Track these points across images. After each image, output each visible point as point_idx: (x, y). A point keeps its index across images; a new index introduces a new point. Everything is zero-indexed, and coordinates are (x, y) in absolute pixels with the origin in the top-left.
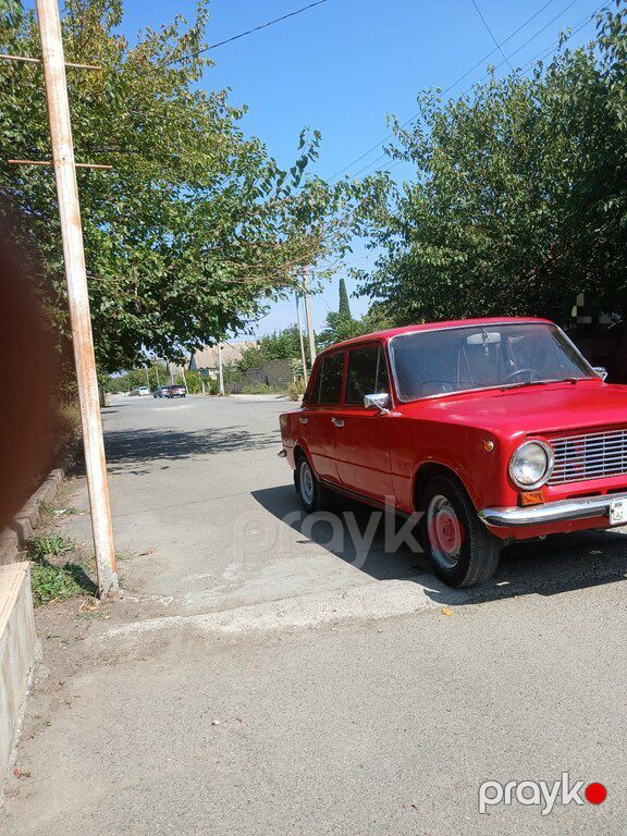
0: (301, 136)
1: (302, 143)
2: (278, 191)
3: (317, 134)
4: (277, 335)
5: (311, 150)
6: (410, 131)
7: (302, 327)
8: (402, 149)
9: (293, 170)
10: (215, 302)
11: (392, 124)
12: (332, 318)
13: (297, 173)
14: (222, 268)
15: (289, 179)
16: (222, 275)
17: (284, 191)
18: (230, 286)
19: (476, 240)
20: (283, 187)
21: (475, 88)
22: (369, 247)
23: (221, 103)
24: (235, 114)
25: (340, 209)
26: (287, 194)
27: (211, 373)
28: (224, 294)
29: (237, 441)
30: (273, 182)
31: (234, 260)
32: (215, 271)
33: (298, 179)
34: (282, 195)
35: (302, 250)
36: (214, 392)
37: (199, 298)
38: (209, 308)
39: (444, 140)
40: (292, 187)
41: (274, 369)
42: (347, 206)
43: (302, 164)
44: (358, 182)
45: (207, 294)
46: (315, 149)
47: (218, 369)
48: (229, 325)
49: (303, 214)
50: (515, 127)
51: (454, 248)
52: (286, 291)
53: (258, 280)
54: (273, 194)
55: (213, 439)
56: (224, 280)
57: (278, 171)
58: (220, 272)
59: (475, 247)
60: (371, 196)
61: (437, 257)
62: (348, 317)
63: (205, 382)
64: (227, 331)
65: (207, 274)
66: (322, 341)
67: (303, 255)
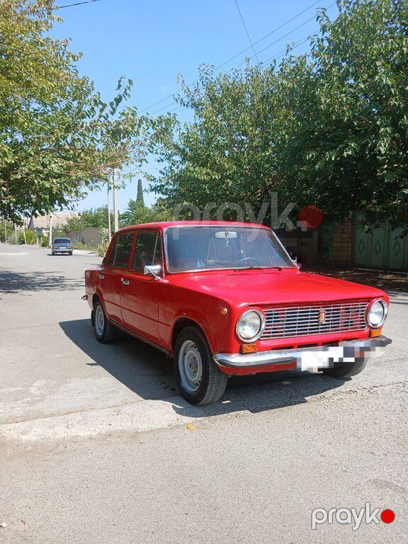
0: (120, 81)
1: (119, 86)
2: (100, 117)
3: (130, 82)
4: (93, 211)
5: (125, 92)
6: (192, 90)
7: (110, 208)
8: (186, 100)
9: (111, 104)
10: (47, 185)
11: (180, 82)
12: (132, 204)
13: (114, 106)
14: (55, 163)
15: (108, 110)
16: (54, 167)
17: (104, 117)
18: (60, 176)
19: (227, 166)
20: (104, 114)
21: (234, 71)
22: (159, 161)
23: (63, 47)
24: (73, 57)
25: (141, 134)
26: (106, 119)
27: (44, 231)
28: (55, 181)
29: (56, 283)
30: (97, 110)
31: (64, 158)
32: (50, 164)
33: (114, 110)
34: (102, 119)
35: (113, 158)
36: (44, 245)
37: (36, 182)
38: (43, 189)
39: (213, 100)
40: (110, 115)
41: (89, 233)
42: (147, 132)
43: (118, 100)
44: (155, 118)
45: (42, 179)
46: (128, 92)
47: (49, 229)
48: (57, 202)
49: (116, 134)
50: (256, 99)
51: (213, 170)
52: (100, 183)
53: (80, 174)
54: (96, 117)
55: (37, 280)
56: (56, 171)
57: (101, 103)
58: (53, 166)
59: (226, 171)
60: (163, 129)
61: (201, 173)
62: (142, 206)
63: (39, 237)
64: (56, 206)
65: (44, 165)
66: (124, 218)
67: (114, 161)
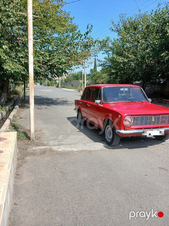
0: (88, 26)
1: (88, 28)
2: (80, 40)
3: (92, 26)
4: (76, 73)
5: (90, 30)
6: (117, 24)
7: (83, 72)
8: (114, 29)
9: (85, 35)
10: (61, 67)
11: (112, 22)
12: (91, 70)
13: (86, 35)
14: (64, 58)
15: (83, 37)
16: (63, 60)
17: (82, 40)
18: (65, 63)
19: (130, 57)
20: (82, 38)
21: (135, 15)
22: (103, 54)
23: (67, 15)
24: (71, 19)
25: (95, 46)
26: (82, 41)
27: (57, 81)
28: (64, 65)
30: (79, 37)
31: (67, 56)
32: (62, 59)
33: (86, 37)
34: (81, 41)
35: (85, 56)
36: (57, 87)
37: (57, 66)
38: (59, 68)
39: (125, 28)
40: (84, 39)
41: (74, 82)
42: (97, 46)
43: (87, 33)
44: (101, 40)
45: (59, 65)
46: (91, 30)
47: (59, 80)
48: (64, 73)
49: (86, 46)
50: (144, 27)
51: (124, 58)
52: (80, 66)
53: (73, 62)
54: (79, 40)
56: (64, 61)
57: (81, 35)
58: (63, 59)
59: (130, 58)
61: (120, 59)
62: (96, 71)
63: (55, 83)
64: (63, 74)
65: (60, 59)
66: (88, 76)
